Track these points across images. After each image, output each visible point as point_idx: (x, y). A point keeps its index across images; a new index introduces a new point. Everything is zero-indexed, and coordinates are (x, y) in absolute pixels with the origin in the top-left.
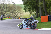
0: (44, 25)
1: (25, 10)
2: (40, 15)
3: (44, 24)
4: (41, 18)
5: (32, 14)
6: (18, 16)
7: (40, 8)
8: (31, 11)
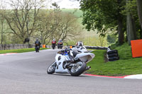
0: (140, 65)
1: (86, 25)
2: (129, 39)
3: (139, 63)
4: (130, 45)
5: (107, 35)
6: (68, 41)
7: (128, 18)
8: (104, 26)
